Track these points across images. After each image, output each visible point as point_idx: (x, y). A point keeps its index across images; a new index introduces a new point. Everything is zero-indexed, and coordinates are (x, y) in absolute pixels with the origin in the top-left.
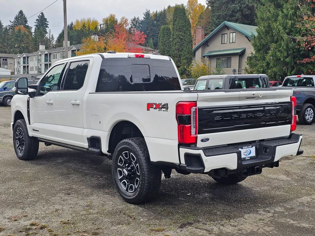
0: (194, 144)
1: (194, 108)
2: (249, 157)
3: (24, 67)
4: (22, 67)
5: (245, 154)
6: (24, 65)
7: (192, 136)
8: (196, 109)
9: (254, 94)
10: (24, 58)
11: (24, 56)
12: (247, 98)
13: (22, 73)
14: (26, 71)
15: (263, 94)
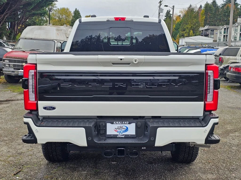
0: (35, 111)
1: (33, 71)
2: (123, 135)
3: (224, 36)
4: (223, 36)
5: (117, 130)
6: (225, 34)
7: (29, 102)
8: (36, 73)
9: (121, 59)
10: (225, 29)
11: (225, 27)
12: (113, 64)
13: (222, 40)
14: (225, 39)
15: (139, 59)
